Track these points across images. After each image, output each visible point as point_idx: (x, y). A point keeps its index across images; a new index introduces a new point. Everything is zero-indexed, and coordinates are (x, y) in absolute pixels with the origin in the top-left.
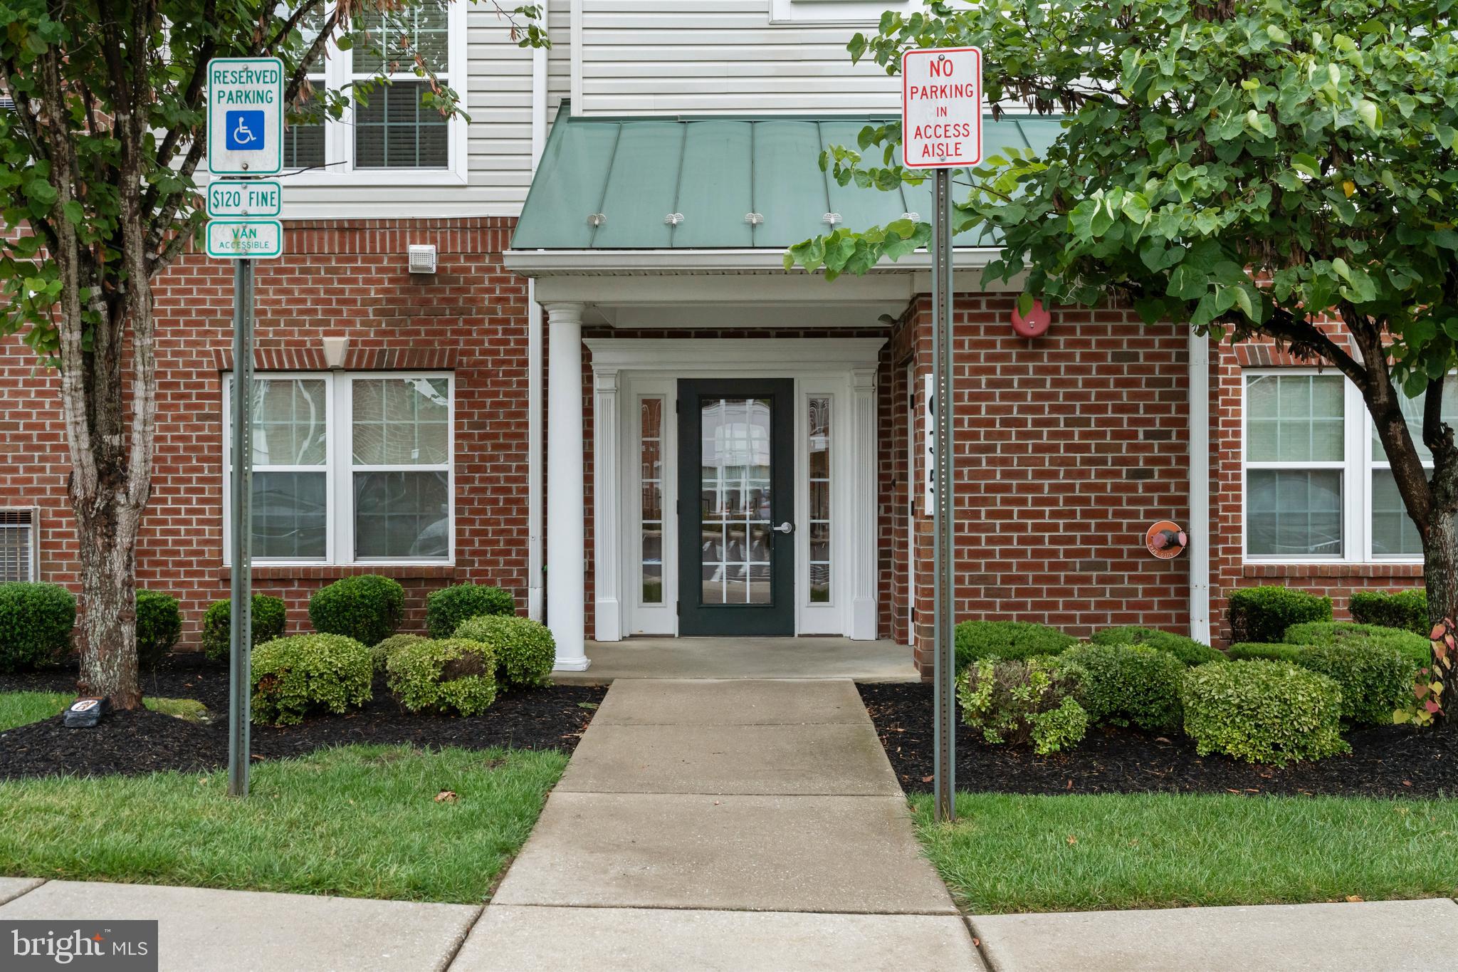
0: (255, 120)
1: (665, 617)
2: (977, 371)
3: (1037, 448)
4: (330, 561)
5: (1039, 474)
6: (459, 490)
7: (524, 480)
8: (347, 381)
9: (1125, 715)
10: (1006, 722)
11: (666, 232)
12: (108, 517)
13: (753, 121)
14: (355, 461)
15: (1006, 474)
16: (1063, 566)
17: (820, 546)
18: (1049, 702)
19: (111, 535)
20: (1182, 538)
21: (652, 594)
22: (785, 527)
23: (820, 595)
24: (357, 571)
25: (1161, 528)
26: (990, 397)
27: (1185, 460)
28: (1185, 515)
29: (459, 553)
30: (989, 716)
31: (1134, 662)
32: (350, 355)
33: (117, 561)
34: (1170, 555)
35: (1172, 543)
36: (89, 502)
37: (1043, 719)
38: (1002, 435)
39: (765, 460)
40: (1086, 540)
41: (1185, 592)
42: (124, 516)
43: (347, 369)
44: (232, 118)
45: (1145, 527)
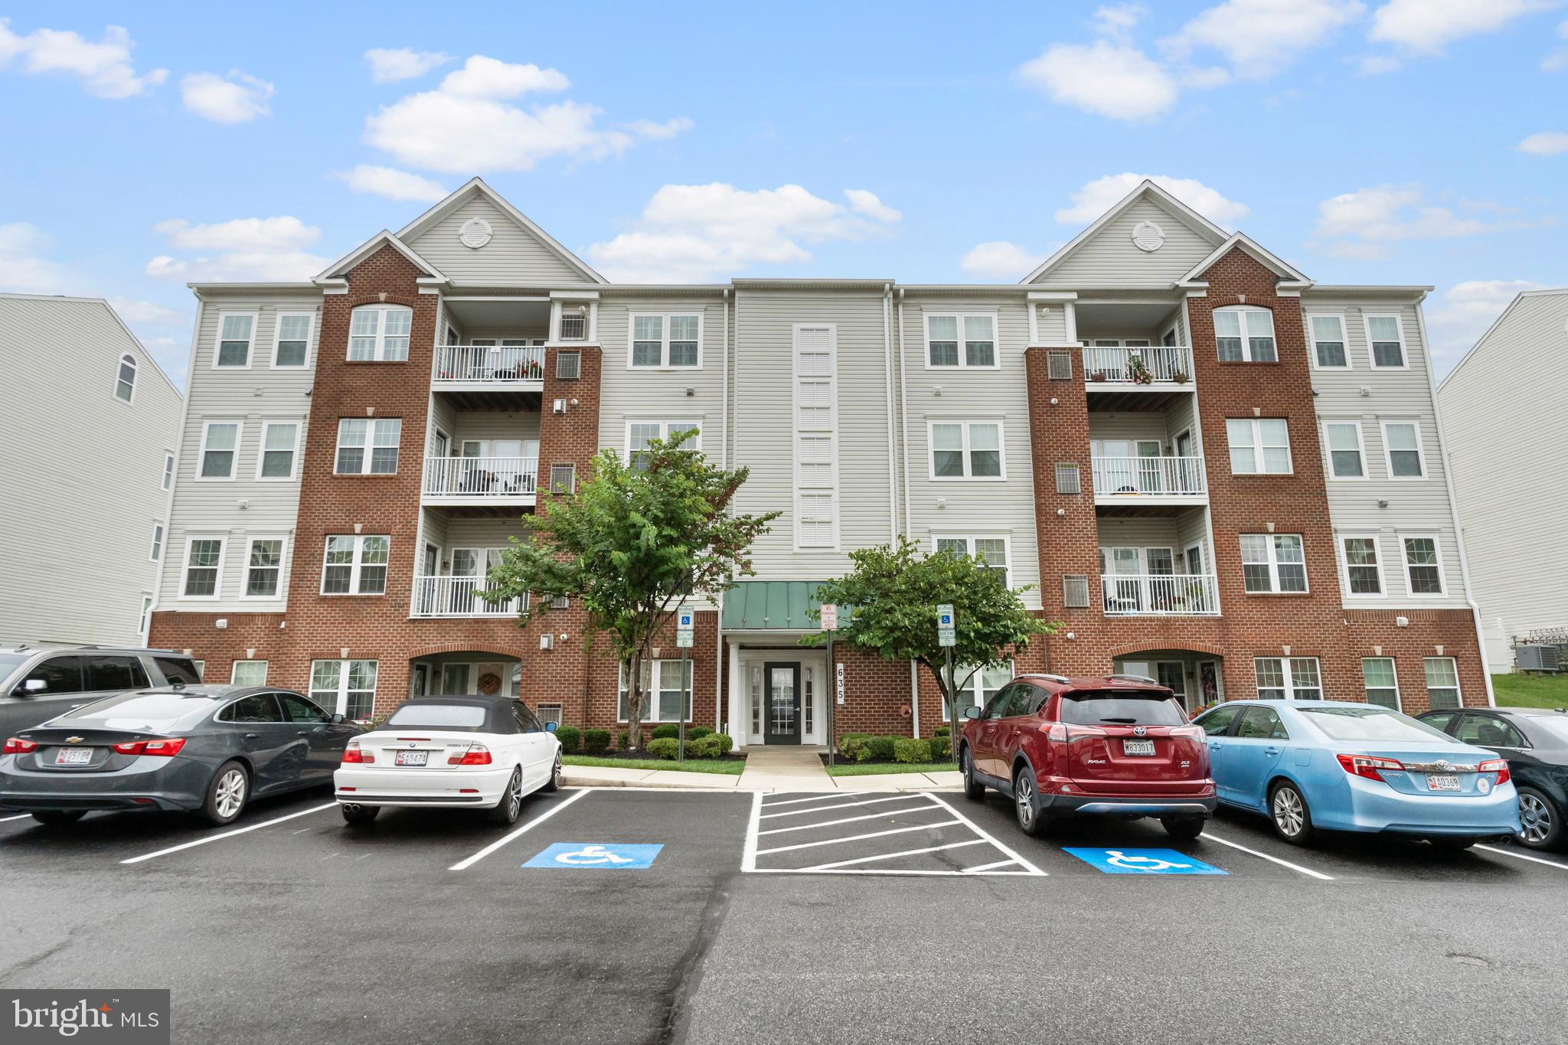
0: (688, 618)
1: (760, 739)
2: (852, 663)
3: (869, 685)
4: (652, 721)
5: (870, 692)
6: (694, 697)
7: (715, 694)
8: (659, 663)
9: (884, 754)
10: (850, 753)
11: (764, 623)
12: (636, 703)
13: (788, 582)
14: (661, 688)
15: (861, 692)
16: (877, 719)
17: (809, 715)
18: (860, 748)
19: (637, 707)
20: (910, 711)
21: (756, 730)
22: (798, 709)
23: (809, 730)
24: (661, 724)
25: (904, 708)
26: (855, 670)
27: (911, 688)
28: (911, 704)
29: (694, 718)
30: (847, 751)
31: (885, 741)
32: (661, 654)
33: (638, 713)
34: (907, 716)
35: (907, 712)
36: (632, 699)
37: (859, 752)
38: (859, 681)
39: (792, 686)
40: (884, 711)
41: (912, 727)
42: (640, 703)
43: (659, 658)
44: (683, 618)
45: (900, 708)
